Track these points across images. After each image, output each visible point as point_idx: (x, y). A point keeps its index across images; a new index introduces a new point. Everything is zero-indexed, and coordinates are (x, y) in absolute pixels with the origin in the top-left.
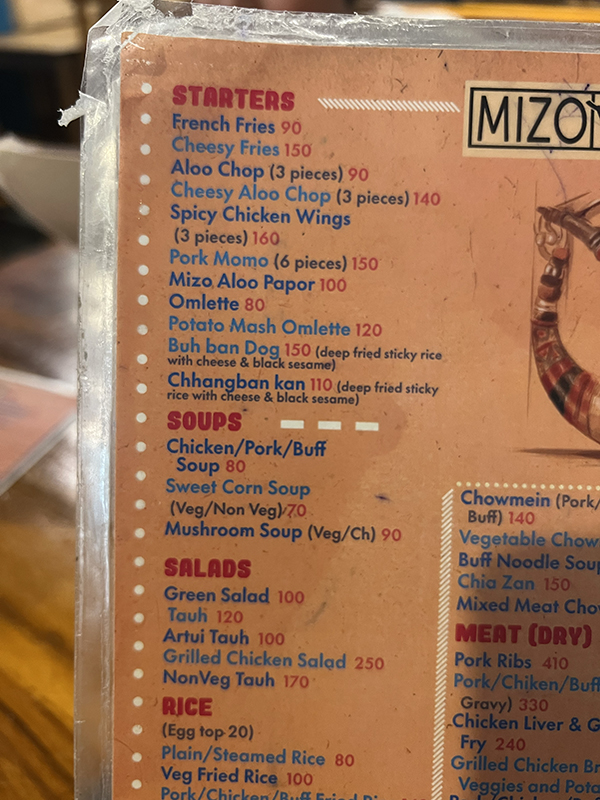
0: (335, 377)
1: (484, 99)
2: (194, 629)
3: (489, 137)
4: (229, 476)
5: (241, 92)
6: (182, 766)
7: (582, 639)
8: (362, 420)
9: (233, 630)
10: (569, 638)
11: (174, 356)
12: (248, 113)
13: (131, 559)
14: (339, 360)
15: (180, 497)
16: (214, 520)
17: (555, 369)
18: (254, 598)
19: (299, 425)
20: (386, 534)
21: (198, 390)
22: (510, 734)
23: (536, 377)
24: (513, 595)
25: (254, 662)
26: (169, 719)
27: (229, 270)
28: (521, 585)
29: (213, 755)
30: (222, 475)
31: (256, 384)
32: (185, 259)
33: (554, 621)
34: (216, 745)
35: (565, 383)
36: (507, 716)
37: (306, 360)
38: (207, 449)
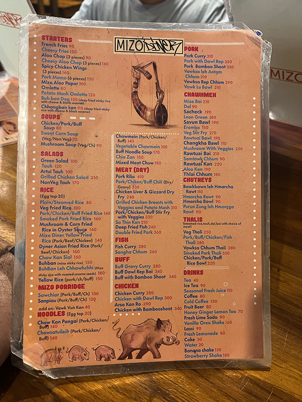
0: (84, 106)
1: (118, 40)
2: (49, 169)
3: (120, 49)
4: (57, 130)
5: (59, 38)
6: (45, 206)
7: (147, 171)
8: (91, 117)
9: (59, 170)
10: (143, 171)
11: (42, 101)
12: (61, 43)
13: (32, 151)
14: (84, 102)
15: (45, 136)
16: (53, 142)
17: (137, 105)
18: (64, 161)
19: (75, 118)
20: (98, 145)
21: (49, 109)
22: (130, 194)
23: (133, 107)
24: (130, 160)
25: (65, 178)
26: (42, 193)
27: (57, 80)
28: (131, 158)
29: (54, 202)
30: (55, 130)
31: (63, 108)
32: (46, 77)
33: (139, 166)
34: (55, 200)
35: (140, 108)
36: (129, 190)
37: (76, 102)
38: (51, 124)
